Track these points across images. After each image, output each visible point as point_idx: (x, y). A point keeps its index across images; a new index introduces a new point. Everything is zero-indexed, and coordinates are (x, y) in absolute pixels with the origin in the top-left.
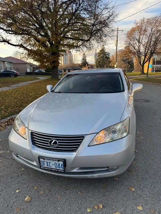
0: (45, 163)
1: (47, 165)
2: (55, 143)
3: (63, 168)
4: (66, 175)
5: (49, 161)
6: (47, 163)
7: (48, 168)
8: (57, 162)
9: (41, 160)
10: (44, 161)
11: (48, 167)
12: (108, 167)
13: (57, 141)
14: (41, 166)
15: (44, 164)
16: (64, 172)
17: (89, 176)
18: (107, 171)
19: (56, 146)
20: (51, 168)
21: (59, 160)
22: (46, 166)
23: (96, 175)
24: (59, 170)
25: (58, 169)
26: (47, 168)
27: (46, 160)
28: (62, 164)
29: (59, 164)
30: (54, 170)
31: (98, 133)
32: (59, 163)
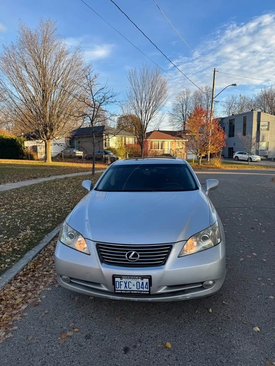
0: (123, 284)
1: (126, 286)
2: (135, 255)
3: (147, 288)
4: (150, 299)
5: (128, 280)
6: (126, 284)
7: (126, 291)
8: (140, 280)
9: (117, 279)
10: (121, 280)
11: (126, 289)
12: (202, 283)
13: (138, 253)
14: (116, 289)
15: (121, 285)
16: (149, 295)
17: (180, 297)
18: (202, 288)
19: (138, 259)
20: (131, 291)
21: (143, 277)
22: (123, 288)
23: (188, 295)
24: (142, 291)
25: (140, 291)
26: (124, 290)
27: (124, 280)
28: (147, 283)
29: (143, 283)
30: (135, 292)
31: (187, 240)
32: (142, 281)
